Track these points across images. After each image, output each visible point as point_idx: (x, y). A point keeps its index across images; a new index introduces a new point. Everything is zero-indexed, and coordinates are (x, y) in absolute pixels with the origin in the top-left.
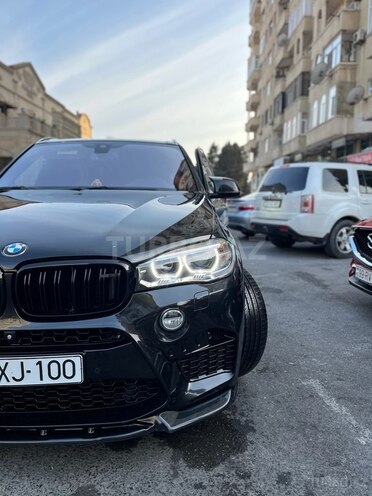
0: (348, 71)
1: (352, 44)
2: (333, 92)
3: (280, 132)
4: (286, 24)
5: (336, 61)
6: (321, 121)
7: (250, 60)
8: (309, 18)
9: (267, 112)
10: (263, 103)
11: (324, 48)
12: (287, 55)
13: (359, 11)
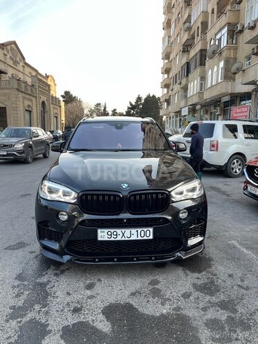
0: (232, 51)
1: (234, 32)
2: (222, 64)
3: (185, 89)
4: (190, 16)
5: (224, 43)
6: (214, 84)
7: (164, 39)
8: (205, 13)
9: (176, 76)
10: (173, 68)
11: (216, 35)
12: (190, 37)
13: (239, 11)
